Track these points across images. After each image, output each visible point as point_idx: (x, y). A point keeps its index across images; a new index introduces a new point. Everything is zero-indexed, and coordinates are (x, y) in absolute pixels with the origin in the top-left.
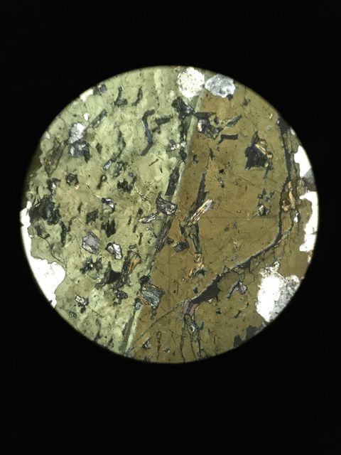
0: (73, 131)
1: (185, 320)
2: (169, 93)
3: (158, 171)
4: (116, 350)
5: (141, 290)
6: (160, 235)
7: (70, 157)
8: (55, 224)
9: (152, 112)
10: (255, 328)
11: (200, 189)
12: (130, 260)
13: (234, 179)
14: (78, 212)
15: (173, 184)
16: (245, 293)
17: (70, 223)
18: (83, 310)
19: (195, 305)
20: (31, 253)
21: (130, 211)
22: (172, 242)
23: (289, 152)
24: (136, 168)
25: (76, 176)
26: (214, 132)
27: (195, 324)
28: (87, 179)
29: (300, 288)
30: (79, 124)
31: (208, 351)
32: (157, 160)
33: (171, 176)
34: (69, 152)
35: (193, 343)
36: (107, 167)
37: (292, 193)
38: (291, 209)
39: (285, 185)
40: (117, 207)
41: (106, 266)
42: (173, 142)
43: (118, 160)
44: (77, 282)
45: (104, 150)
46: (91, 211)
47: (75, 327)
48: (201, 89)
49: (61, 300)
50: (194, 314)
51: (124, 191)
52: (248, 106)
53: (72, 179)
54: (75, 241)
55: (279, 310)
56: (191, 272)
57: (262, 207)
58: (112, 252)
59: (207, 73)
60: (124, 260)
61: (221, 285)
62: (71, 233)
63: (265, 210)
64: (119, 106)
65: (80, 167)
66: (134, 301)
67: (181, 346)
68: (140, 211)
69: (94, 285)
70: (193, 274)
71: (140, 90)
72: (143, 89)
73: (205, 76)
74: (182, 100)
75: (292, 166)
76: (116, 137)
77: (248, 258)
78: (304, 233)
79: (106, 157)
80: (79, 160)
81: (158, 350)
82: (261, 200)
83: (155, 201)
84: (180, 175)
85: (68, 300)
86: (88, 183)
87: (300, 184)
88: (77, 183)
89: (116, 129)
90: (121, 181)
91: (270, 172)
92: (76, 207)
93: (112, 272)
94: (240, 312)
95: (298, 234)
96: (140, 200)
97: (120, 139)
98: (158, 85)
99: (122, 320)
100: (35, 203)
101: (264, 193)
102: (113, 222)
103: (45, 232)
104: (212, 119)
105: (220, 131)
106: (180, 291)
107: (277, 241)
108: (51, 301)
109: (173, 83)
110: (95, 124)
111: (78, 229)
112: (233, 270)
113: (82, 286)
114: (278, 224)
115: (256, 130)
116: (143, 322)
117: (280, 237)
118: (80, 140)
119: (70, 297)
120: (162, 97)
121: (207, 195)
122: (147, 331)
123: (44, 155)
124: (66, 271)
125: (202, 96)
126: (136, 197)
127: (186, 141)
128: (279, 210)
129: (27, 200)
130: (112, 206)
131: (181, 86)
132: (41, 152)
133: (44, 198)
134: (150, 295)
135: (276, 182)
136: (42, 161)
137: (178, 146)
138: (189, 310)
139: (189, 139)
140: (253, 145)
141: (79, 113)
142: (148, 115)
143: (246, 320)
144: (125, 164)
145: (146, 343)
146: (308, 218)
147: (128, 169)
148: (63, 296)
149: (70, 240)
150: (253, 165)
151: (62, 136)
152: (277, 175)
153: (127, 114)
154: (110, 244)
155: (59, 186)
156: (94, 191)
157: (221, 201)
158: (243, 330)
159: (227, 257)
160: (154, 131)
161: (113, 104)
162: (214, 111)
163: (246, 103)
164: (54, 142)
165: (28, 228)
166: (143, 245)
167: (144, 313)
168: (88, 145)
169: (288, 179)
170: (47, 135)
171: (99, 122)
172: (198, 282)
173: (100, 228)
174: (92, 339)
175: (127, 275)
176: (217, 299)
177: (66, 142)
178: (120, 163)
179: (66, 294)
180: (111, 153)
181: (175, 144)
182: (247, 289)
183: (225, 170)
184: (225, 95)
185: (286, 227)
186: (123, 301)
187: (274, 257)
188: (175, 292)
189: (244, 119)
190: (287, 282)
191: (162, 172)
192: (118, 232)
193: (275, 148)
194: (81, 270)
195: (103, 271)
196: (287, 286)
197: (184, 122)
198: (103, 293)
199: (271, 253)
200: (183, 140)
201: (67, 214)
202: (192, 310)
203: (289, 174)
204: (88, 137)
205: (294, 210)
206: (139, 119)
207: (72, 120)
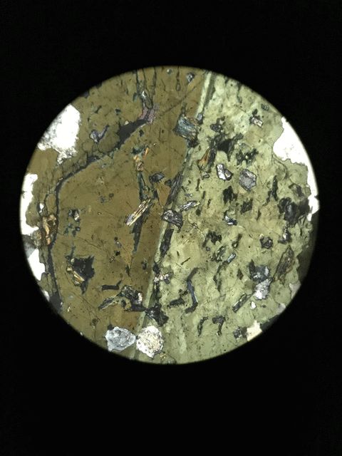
0: (266, 292)
1: (152, 103)
2: (172, 329)
3: (181, 253)
5: (197, 133)
6: (178, 189)
7: (269, 265)
8: (283, 199)
9: (187, 311)
11: (139, 236)
12: (208, 163)
13: (105, 246)
14: (261, 211)
15: (166, 240)
16: (92, 131)
17: (268, 200)
18: (255, 112)
19: (142, 118)
20: (307, 170)
21: (209, 213)
22: (166, 183)
23: (50, 274)
24: (203, 255)
25: (263, 247)
26: (126, 292)
27: (142, 99)
28: (252, 244)
30: (260, 298)
32: (182, 264)
33: (168, 249)
34: (270, 270)
35: (143, 80)
36: (232, 257)
37: (46, 233)
38: (48, 217)
39: (53, 241)
40: (222, 216)
41: (233, 157)
42: (167, 281)
43: (221, 263)
44: (262, 140)
45: (235, 273)
46: (248, 212)
48: (139, 335)
49: (277, 122)
50: (143, 109)
51: (214, 233)
52: (92, 319)
53: (266, 244)
54: (264, 182)
56: (146, 152)
57: (76, 219)
58: (227, 171)
59: (132, 356)
60: (215, 163)
61: (116, 140)
62: (268, 190)
63: (73, 216)
64: (221, 317)
65: (259, 255)
66: (204, 121)
67: (155, 76)
68: (198, 212)
69: (244, 138)
70: (145, 150)
72: (197, 333)
74: (159, 324)
75: (47, 260)
76: (224, 286)
77: (89, 166)
78: (33, 193)
79: (233, 266)
80: (260, 263)
81: (179, 73)
82: (77, 225)
83: (184, 224)
84: (159, 249)
85: (270, 122)
86: (250, 240)
87: (38, 242)
88: (261, 240)
89: (223, 293)
90: (217, 242)
91: (69, 254)
93: (226, 151)
94: (97, 112)
95: (40, 191)
96: (199, 224)
97: (218, 283)
98: (182, 338)
99: (216, 102)
101: (74, 233)
102: (225, 201)
103: (293, 190)
104: (129, 305)
105: (120, 293)
106: (157, 132)
107: (61, 184)
108: (286, 122)
109: (168, 340)
110: (244, 299)
111: (260, 194)
112: (104, 154)
113: (255, 137)
114: (60, 202)
115: (84, 295)
116: (194, 101)
117: (58, 189)
118: (260, 282)
119: (268, 126)
120: (179, 327)
121: (132, 230)
122: (190, 92)
123: (297, 265)
124: (272, 152)
125: (139, 328)
126: (203, 226)
127: (154, 283)
128: (59, 215)
129: (312, 222)
130: (227, 217)
131: (159, 337)
132: (297, 270)
133: (295, 224)
134: (189, 129)
135: (62, 243)
136: (297, 261)
137: (162, 278)
138: (148, 113)
139: (151, 285)
140: (86, 280)
141: (261, 310)
142: (192, 307)
143: (90, 104)
144: (214, 259)
145: (191, 79)
146: (29, 208)
147: (211, 255)
148: (275, 127)
149: (269, 183)
150: (86, 260)
151: (277, 287)
152: (62, 250)
153: (213, 309)
154: (229, 179)
155: (280, 237)
156: (245, 232)
157: (118, 224)
158: (93, 93)
159: (110, 167)
160: (186, 293)
161: (226, 319)
162: (126, 313)
164: (285, 280)
165: (311, 194)
166: (195, 179)
167: (194, 109)
168: (251, 277)
169: (50, 246)
171: (241, 300)
172: (139, 141)
173: (239, 196)
175: (211, 148)
176: (119, 124)
177: (273, 280)
178: (219, 261)
179: (272, 129)
180: (228, 270)
181: (165, 280)
182: (90, 135)
183: (114, 255)
184: (115, 329)
185: (51, 199)
186: (215, 122)
187: (63, 168)
188: (163, 131)
189: (96, 306)
190: (49, 143)
191: (178, 253)
192: (221, 192)
193: (64, 277)
194: (257, 153)
195: (235, 152)
196: (50, 138)
197: (156, 301)
198: (235, 129)
199: (66, 172)
200: (157, 284)
201: (272, 209)
202: (145, 114)
203: (50, 252)
204: (251, 286)
205: (44, 216)
206: (201, 303)
207: (267, 302)
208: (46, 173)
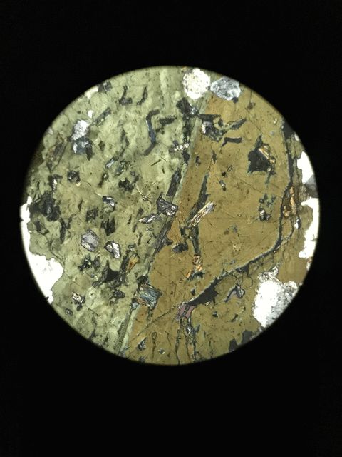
0: (77, 127)
1: (181, 320)
2: (174, 93)
3: (160, 171)
4: (110, 349)
5: (138, 290)
6: (160, 236)
7: (73, 153)
8: (55, 220)
9: (157, 112)
10: (251, 332)
11: (201, 191)
12: (129, 260)
13: (236, 182)
14: (78, 209)
15: (175, 186)
16: (242, 297)
17: (70, 220)
18: (79, 308)
19: (192, 308)
20: (30, 248)
21: (130, 210)
22: (171, 243)
23: (292, 157)
24: (138, 168)
25: (78, 173)
26: (217, 134)
27: (191, 327)
28: (89, 176)
29: (298, 295)
30: (82, 121)
31: (203, 355)
32: (160, 160)
33: (173, 176)
34: (72, 149)
35: (189, 345)
36: (109, 165)
37: (294, 199)
38: (291, 215)
39: (287, 191)
40: (117, 206)
41: (104, 265)
42: (176, 143)
44: (74, 280)
45: (107, 147)
46: (91, 209)
47: (71, 325)
48: (206, 91)
49: (58, 297)
50: (190, 317)
51: (126, 190)
52: (253, 110)
53: (74, 176)
54: (74, 239)
55: (276, 316)
56: (189, 274)
57: (263, 211)
58: (111, 251)
59: (213, 74)
60: (122, 260)
61: (219, 288)
62: (70, 230)
63: (265, 214)
64: (123, 104)
65: (82, 165)
66: (131, 301)
67: (177, 348)
69: (91, 283)
70: (191, 276)
71: (145, 89)
72: (149, 89)
73: (211, 77)
74: (187, 101)
75: (294, 171)
76: (119, 135)
77: (247, 263)
78: (304, 239)
79: (108, 155)
80: (81, 157)
81: (153, 351)
82: (262, 204)
83: (156, 201)
84: (182, 176)
85: (65, 298)
86: (90, 180)
87: (302, 190)
88: (79, 180)
89: (120, 128)
90: (123, 180)
91: (272, 177)
92: (77, 204)
93: (110, 271)
94: (236, 316)
95: (297, 240)
96: (141, 200)
97: (124, 138)
98: (164, 85)
99: (118, 319)
100: (36, 198)
101: (266, 197)
102: (113, 221)
103: (45, 228)
104: (216, 121)
105: (223, 134)
106: (177, 293)
107: (276, 246)
108: (48, 298)
109: (178, 83)
110: (98, 121)
111: (77, 227)
112: (231, 274)
113: (80, 283)
114: (278, 229)
115: (260, 134)
116: (141, 322)
117: (279, 242)
118: (83, 137)
119: (67, 294)
120: (166, 97)
121: (208, 198)
122: (142, 332)
123: (46, 151)
124: (64, 268)
125: (208, 98)
126: (137, 196)
127: (189, 142)
128: (279, 216)
129: (28, 195)
130: (113, 204)
131: (187, 87)
132: (44, 148)
133: (44, 194)
134: (147, 295)
135: (278, 187)
136: (44, 157)
138: (185, 312)
139: (192, 140)
140: (257, 149)
141: (83, 110)
142: (152, 115)
143: (243, 324)
144: (127, 163)
145: (141, 343)
146: (308, 225)
147: (130, 169)
149: (69, 237)
150: (256, 170)
151: (65, 132)
152: (279, 180)
153: (131, 113)
155: (60, 182)
156: (95, 189)
157: (222, 204)
158: (239, 335)
159: (226, 261)
160: (158, 131)
161: (118, 102)
162: (218, 114)
163: (251, 107)
164: (57, 138)
165: (27, 224)
166: (142, 245)
167: (141, 314)
168: (91, 143)
169: (291, 185)
170: (51, 131)
171: (102, 120)
172: (196, 285)
173: (99, 226)
174: (88, 337)
175: (125, 274)
176: (214, 302)
178: (122, 161)
179: (62, 291)
180: (114, 151)
181: (178, 145)
182: (244, 294)
183: (227, 173)
184: (231, 98)
185: (286, 233)
186: (120, 300)
187: (273, 262)
188: (172, 294)
189: (248, 123)
190: (285, 288)
191: (164, 172)
192: (117, 231)
193: (278, 153)
194: (79, 267)
195: (101, 269)
196: (284, 292)
197: (188, 123)
198: (100, 292)
199: (270, 258)
200: (187, 141)
201: (67, 211)
202: (189, 312)
203: (291, 179)
204: (92, 135)
205: (295, 216)
206: (144, 119)
207: (76, 116)
208: (290, 258)
